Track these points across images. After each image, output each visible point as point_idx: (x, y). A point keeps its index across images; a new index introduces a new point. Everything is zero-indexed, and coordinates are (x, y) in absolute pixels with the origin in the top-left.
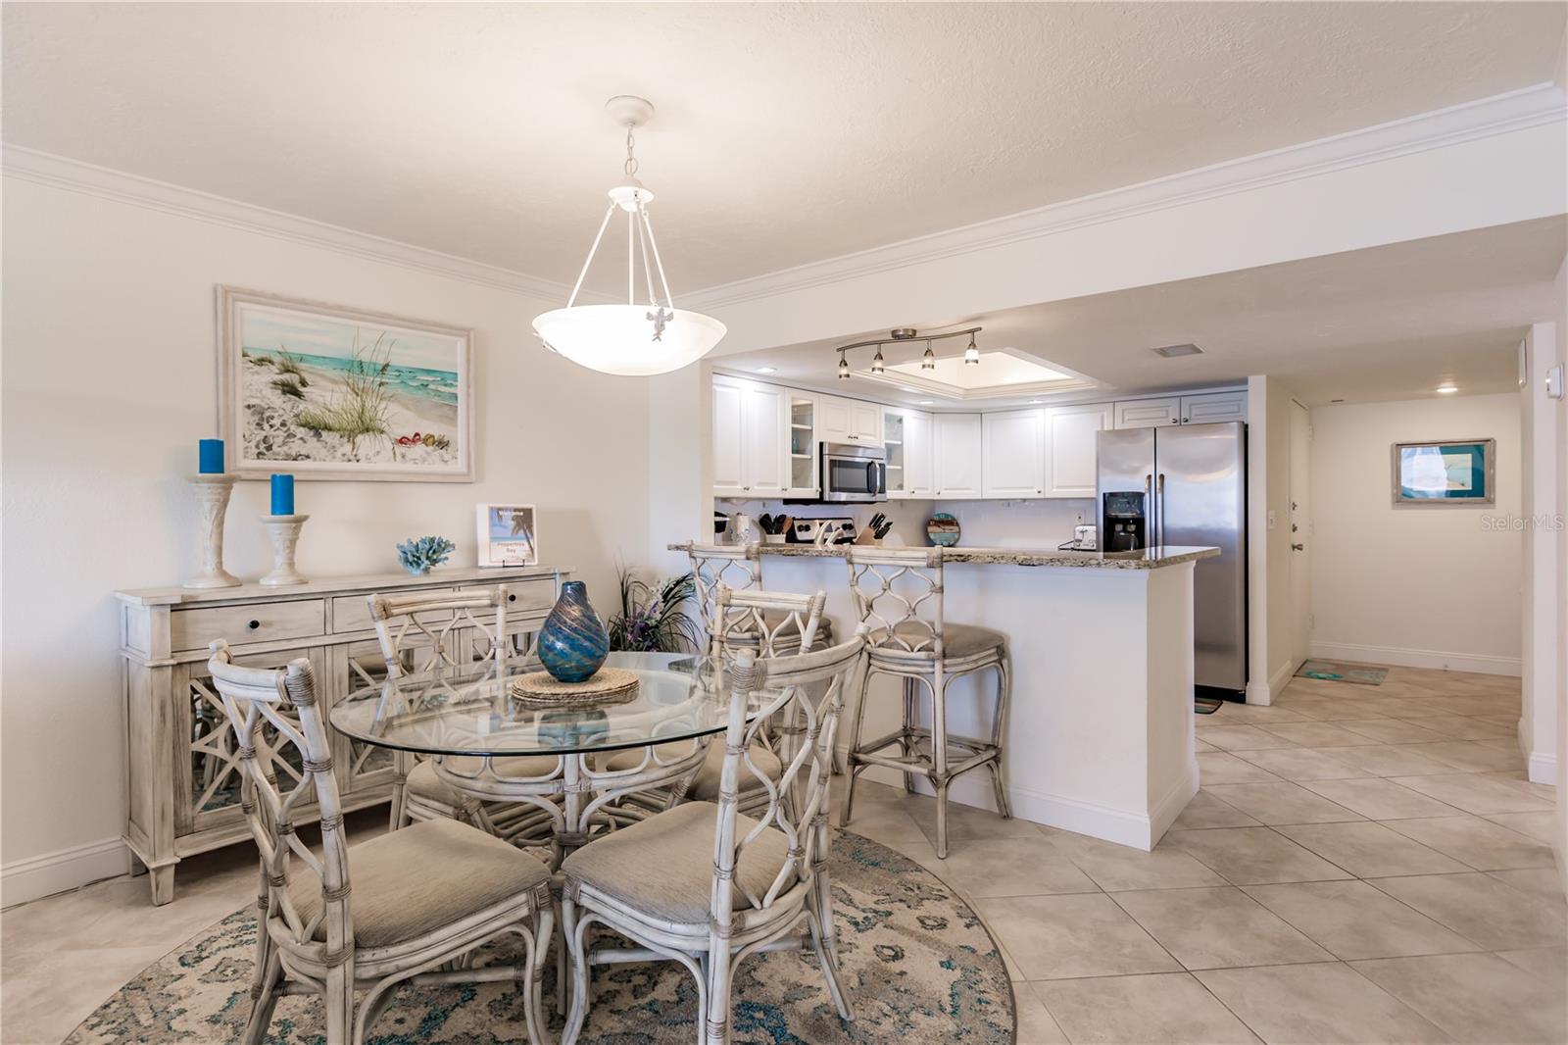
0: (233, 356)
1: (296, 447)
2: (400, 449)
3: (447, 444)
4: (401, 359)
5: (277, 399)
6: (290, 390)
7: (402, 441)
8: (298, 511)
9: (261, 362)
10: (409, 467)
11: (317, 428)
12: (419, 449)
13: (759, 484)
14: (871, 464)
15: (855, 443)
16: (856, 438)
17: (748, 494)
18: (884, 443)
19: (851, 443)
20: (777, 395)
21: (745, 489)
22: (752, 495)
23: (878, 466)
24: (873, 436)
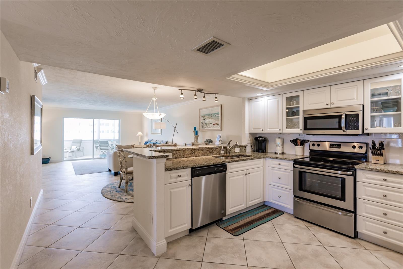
0: (200, 116)
1: (205, 127)
2: (213, 126)
3: (218, 124)
4: (214, 112)
5: (203, 121)
6: (204, 120)
7: (214, 125)
8: (198, 135)
9: (202, 116)
10: (214, 128)
11: (206, 124)
12: (215, 125)
13: (269, 129)
14: (341, 116)
15: (332, 106)
16: (333, 104)
17: (264, 132)
18: (371, 101)
19: (330, 107)
20: (279, 98)
21: (263, 130)
22: (266, 132)
23: (343, 116)
24: (355, 99)
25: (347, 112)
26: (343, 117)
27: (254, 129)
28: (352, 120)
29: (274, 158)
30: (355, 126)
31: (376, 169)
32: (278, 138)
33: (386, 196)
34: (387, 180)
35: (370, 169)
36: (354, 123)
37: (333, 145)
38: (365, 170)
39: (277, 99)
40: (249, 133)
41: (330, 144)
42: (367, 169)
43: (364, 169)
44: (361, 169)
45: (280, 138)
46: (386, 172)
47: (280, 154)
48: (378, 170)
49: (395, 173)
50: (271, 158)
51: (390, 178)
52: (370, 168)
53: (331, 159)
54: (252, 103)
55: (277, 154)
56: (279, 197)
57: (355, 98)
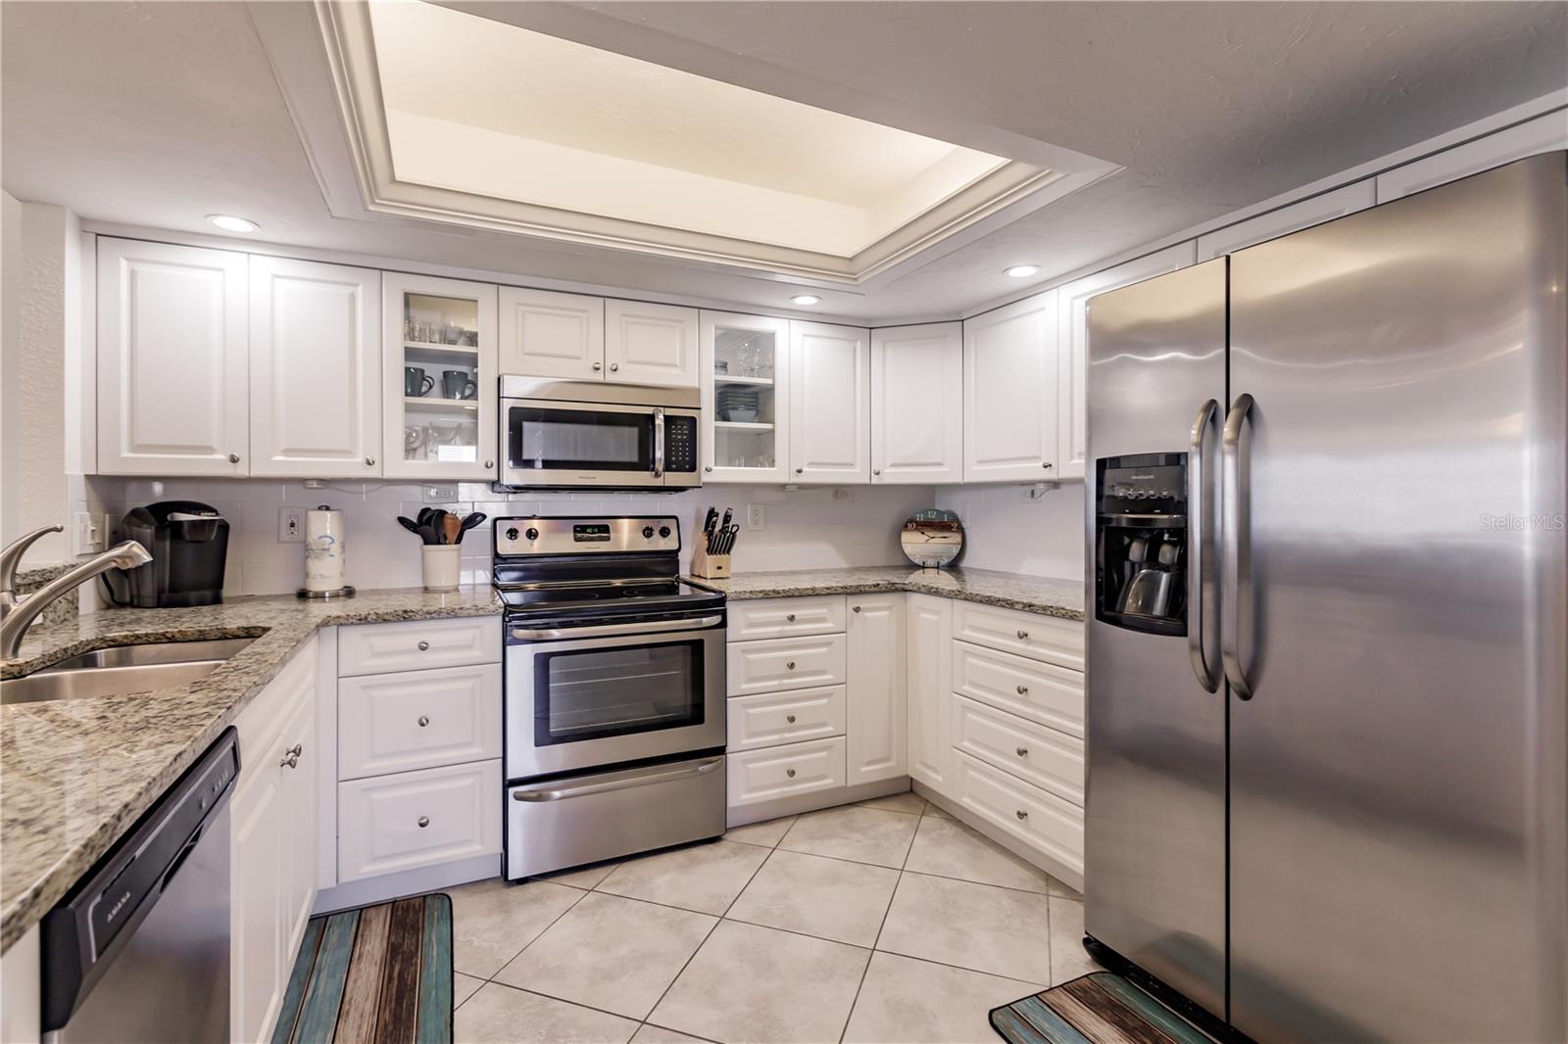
13: (288, 452)
14: (651, 418)
15: (611, 378)
16: (615, 370)
17: (241, 470)
18: (716, 381)
19: (601, 379)
20: (357, 285)
21: (234, 460)
22: (256, 472)
23: (660, 421)
24: (676, 366)
25: (665, 407)
26: (659, 425)
27: (137, 448)
28: (679, 437)
29: (385, 621)
30: (687, 459)
31: (774, 591)
32: (320, 508)
33: (792, 666)
34: (796, 618)
35: (761, 595)
36: (684, 446)
37: (583, 529)
38: (750, 599)
39: (351, 289)
40: (88, 477)
41: (575, 527)
42: (755, 597)
43: (748, 595)
44: (742, 599)
45: (328, 509)
46: (793, 596)
47: (335, 596)
48: (779, 592)
49: (810, 592)
50: (369, 623)
51: (803, 610)
52: (761, 592)
53: (618, 583)
54: (124, 264)
55: (320, 596)
56: (422, 825)
57: (678, 363)
